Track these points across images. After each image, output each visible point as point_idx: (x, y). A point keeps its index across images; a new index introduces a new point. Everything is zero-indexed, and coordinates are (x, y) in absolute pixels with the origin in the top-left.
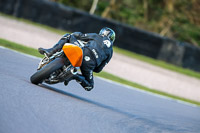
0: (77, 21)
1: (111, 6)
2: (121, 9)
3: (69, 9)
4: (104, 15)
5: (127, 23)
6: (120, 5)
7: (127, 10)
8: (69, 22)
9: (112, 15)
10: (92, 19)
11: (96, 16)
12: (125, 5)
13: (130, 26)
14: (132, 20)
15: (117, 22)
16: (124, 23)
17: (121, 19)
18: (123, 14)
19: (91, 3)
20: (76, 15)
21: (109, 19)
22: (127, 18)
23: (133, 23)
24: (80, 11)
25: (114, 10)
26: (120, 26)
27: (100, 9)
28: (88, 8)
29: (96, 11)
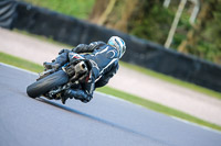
0: (150, 55)
1: (188, 40)
2: (200, 43)
4: (181, 49)
5: (206, 57)
6: (198, 39)
7: (206, 44)
8: (142, 57)
9: (189, 49)
10: (167, 53)
11: (172, 50)
12: (203, 39)
13: (208, 61)
14: (211, 54)
15: (194, 57)
16: (202, 59)
17: (198, 53)
18: (201, 49)
19: (166, 36)
20: (149, 49)
21: (186, 54)
22: (206, 53)
23: (212, 59)
24: (154, 44)
25: (191, 44)
26: (198, 61)
27: (177, 43)
28: (163, 42)
29: (171, 45)
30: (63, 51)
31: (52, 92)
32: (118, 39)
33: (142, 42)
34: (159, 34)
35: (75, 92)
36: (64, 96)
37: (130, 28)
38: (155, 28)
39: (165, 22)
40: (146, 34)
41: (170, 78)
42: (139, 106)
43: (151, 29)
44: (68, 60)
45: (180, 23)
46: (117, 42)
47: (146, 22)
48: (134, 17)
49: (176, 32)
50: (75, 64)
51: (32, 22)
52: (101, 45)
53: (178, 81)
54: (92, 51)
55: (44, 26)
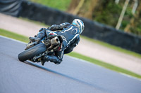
0: (107, 34)
1: (131, 24)
2: (138, 26)
3: (101, 25)
4: (126, 30)
6: (137, 23)
8: (102, 35)
9: (132, 30)
10: (117, 33)
11: (121, 31)
15: (135, 35)
17: (137, 33)
18: (139, 30)
19: (117, 22)
20: (106, 30)
21: (130, 33)
24: (109, 27)
25: (133, 27)
26: (137, 38)
27: (123, 26)
28: (115, 25)
29: (120, 28)
30: (42, 29)
31: (35, 58)
32: (79, 21)
34: (112, 21)
35: (51, 57)
36: (43, 60)
37: (94, 17)
43: (107, 17)
45: (126, 13)
46: (78, 23)
47: (104, 13)
48: (96, 10)
54: (62, 29)
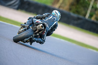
0: (79, 21)
1: (96, 15)
4: (93, 19)
8: (76, 22)
9: (96, 19)
10: (87, 21)
11: (89, 19)
20: (79, 19)
21: (95, 21)
24: (81, 16)
27: (91, 16)
28: (85, 15)
29: (89, 17)
30: (30, 18)
31: (26, 40)
32: (57, 11)
33: (76, 15)
34: (83, 12)
35: (37, 39)
36: (31, 41)
37: (70, 9)
38: (82, 10)
39: (86, 7)
40: (78, 12)
41: (88, 31)
42: (74, 44)
43: (79, 10)
44: (33, 23)
45: (93, 7)
46: (56, 13)
47: (78, 7)
48: (72, 5)
49: (91, 11)
50: (37, 25)
51: (27, 7)
52: (49, 15)
53: (92, 33)
54: (44, 18)
55: (32, 8)
